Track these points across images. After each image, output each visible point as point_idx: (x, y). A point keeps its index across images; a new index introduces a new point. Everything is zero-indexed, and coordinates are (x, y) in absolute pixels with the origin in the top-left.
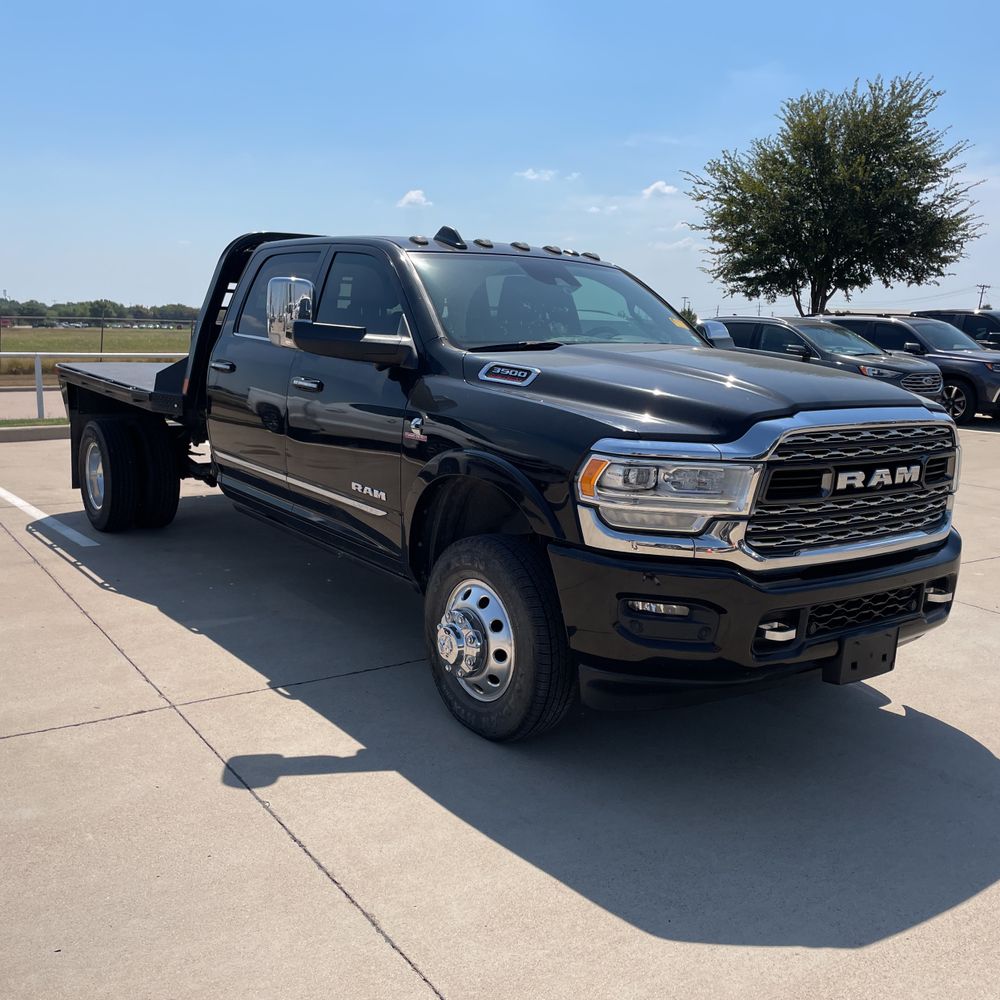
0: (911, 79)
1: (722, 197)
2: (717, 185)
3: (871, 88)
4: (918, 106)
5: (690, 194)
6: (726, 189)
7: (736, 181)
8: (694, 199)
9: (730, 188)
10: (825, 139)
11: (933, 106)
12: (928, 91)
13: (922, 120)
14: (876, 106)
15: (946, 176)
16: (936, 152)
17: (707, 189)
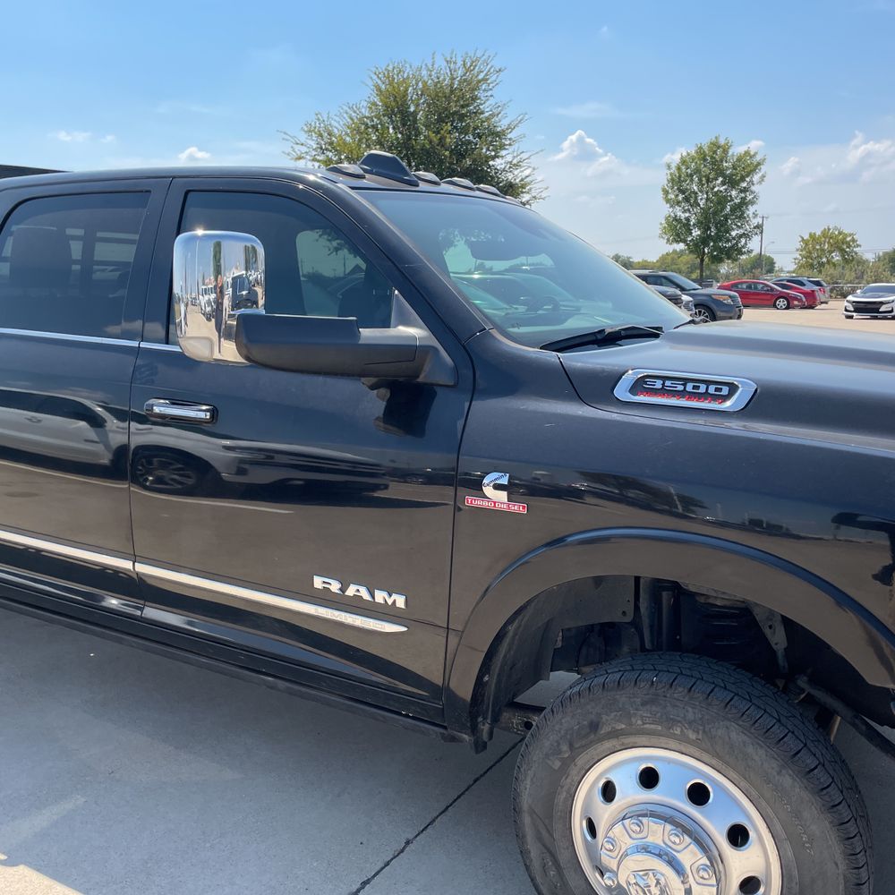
0: (479, 55)
1: (318, 158)
2: (315, 146)
3: (447, 62)
4: (485, 80)
5: (288, 154)
6: (323, 151)
7: (331, 144)
8: (292, 159)
9: (327, 149)
10: (409, 108)
11: (497, 81)
12: (492, 67)
13: (489, 93)
14: (453, 79)
15: (510, 145)
16: (502, 124)
17: (304, 149)
